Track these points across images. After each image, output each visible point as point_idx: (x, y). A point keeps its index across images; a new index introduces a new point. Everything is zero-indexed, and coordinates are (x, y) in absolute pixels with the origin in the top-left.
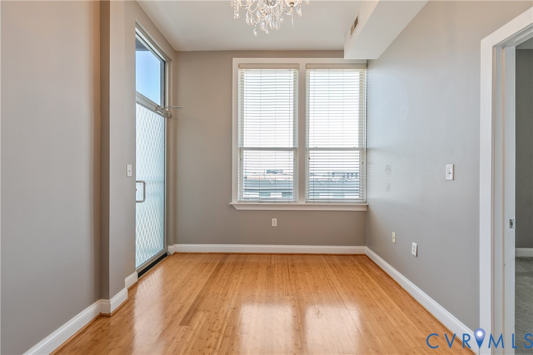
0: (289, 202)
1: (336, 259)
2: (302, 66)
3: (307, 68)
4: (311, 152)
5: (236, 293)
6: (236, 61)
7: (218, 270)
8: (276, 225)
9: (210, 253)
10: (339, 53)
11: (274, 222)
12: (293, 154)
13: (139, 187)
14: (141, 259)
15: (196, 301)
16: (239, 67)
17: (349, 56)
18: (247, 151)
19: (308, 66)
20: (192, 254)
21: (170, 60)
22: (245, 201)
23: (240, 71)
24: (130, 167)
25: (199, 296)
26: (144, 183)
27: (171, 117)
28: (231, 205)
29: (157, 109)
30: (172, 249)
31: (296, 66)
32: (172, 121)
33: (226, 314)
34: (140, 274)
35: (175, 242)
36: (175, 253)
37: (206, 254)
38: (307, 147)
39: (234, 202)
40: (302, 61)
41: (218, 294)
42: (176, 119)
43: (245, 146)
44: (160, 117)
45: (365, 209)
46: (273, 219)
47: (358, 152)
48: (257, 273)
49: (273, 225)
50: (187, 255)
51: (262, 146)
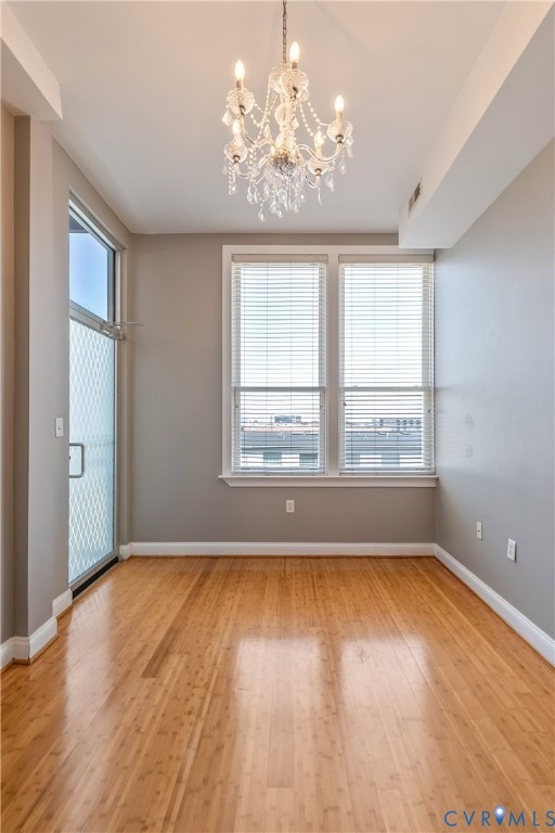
0: (313, 474)
1: (388, 565)
2: (333, 259)
3: (340, 262)
4: (347, 393)
5: (231, 623)
6: (228, 250)
7: (200, 585)
8: (293, 511)
9: (187, 557)
10: (391, 237)
11: (290, 506)
12: (318, 398)
13: (74, 453)
14: (78, 568)
15: (167, 636)
16: (233, 260)
17: (406, 243)
18: (247, 393)
19: (343, 259)
20: (158, 557)
21: (123, 248)
22: (242, 473)
23: (234, 266)
24: (60, 422)
25: (171, 629)
26: (83, 446)
27: (124, 338)
28: (222, 479)
29: (102, 327)
30: (126, 550)
31: (323, 259)
32: (126, 345)
33: (216, 657)
34: (75, 594)
35: (132, 539)
36: (132, 557)
37: (181, 557)
38: (341, 385)
39: (225, 475)
40: (333, 251)
41: (201, 624)
42: (133, 342)
43: (242, 385)
44: (107, 339)
45: (433, 485)
46: (288, 501)
47: (422, 393)
48: (263, 589)
49: (288, 511)
50: (150, 561)
51: (269, 385)
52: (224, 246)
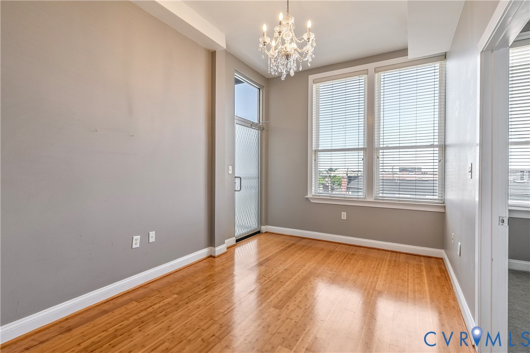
0: (358, 198)
2: (371, 71)
3: (376, 72)
5: (292, 262)
6: (311, 78)
7: (289, 247)
8: (345, 219)
9: (291, 236)
10: (403, 51)
11: (344, 216)
12: (362, 154)
13: (237, 181)
14: (239, 232)
15: (264, 261)
16: (313, 83)
17: (412, 55)
18: (321, 153)
19: (376, 70)
20: (278, 234)
21: (263, 87)
22: (318, 195)
23: (314, 86)
24: (230, 168)
25: (267, 258)
26: (240, 178)
27: (263, 129)
28: (307, 198)
29: (251, 125)
30: (264, 228)
31: (366, 72)
32: (264, 132)
33: (279, 271)
34: (237, 241)
35: (267, 224)
36: (266, 232)
37: (288, 236)
38: (376, 146)
39: (309, 196)
40: (371, 66)
41: (280, 260)
42: (268, 130)
43: (320, 148)
44: (255, 130)
45: (442, 210)
46: (342, 213)
49: (343, 218)
50: (274, 235)
51: (333, 148)
52: (309, 76)
